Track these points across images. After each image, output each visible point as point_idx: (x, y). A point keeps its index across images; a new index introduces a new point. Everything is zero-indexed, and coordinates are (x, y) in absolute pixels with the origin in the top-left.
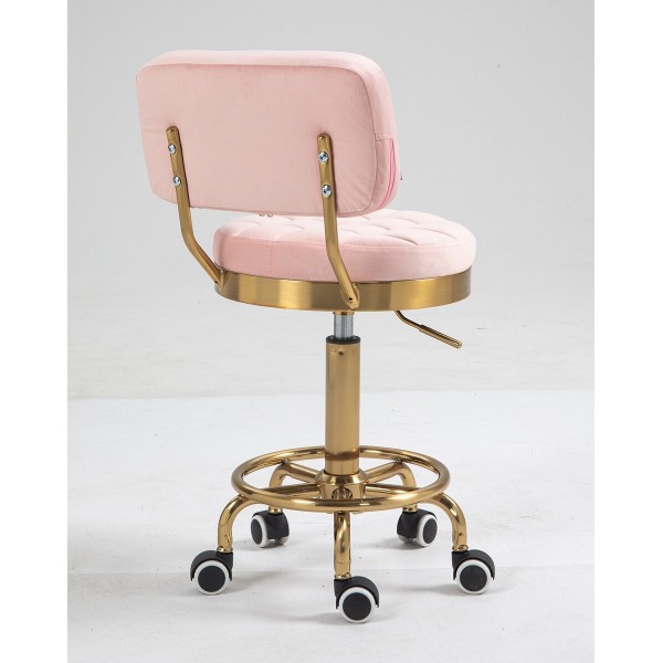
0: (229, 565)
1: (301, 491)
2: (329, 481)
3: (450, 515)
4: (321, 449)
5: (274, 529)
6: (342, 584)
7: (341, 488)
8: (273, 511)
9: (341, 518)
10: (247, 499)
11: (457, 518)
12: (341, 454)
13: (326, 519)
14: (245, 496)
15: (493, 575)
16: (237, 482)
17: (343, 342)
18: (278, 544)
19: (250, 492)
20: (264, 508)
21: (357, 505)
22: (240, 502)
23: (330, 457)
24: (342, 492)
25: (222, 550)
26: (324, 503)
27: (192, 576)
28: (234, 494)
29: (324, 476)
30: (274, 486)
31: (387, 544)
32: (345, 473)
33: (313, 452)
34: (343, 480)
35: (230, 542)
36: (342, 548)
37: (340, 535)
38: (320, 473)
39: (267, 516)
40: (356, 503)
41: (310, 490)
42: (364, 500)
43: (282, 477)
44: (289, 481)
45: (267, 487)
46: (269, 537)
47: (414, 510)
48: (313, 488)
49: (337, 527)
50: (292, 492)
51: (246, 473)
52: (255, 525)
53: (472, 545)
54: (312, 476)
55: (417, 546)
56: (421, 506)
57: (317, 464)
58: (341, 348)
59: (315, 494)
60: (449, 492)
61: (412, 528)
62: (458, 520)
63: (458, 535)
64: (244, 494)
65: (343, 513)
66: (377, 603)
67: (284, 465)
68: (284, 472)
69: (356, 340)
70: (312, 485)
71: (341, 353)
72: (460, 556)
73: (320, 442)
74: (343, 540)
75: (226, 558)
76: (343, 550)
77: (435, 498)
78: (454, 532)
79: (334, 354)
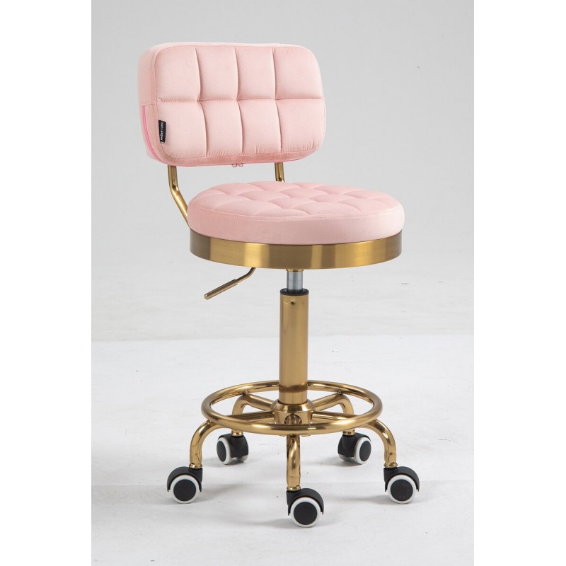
0: (199, 479)
1: (259, 418)
2: (282, 409)
3: (383, 438)
4: (276, 383)
5: (236, 449)
6: (293, 495)
7: (292, 415)
8: (235, 434)
9: (292, 439)
10: (214, 424)
11: (388, 441)
12: (293, 387)
13: (280, 440)
14: (213, 421)
15: (418, 488)
16: (206, 410)
17: (295, 294)
18: (239, 461)
19: (217, 418)
20: (228, 431)
21: (306, 429)
22: (208, 427)
23: (283, 389)
24: (293, 418)
25: (193, 466)
26: (278, 428)
27: (169, 488)
28: (204, 420)
29: (278, 405)
30: (236, 413)
31: (330, 462)
32: (296, 402)
33: (269, 385)
34: (294, 408)
35: (200, 460)
36: (293, 464)
37: (291, 454)
38: (275, 403)
39: (230, 438)
40: (305, 427)
41: (266, 417)
42: (312, 425)
43: (243, 406)
44: (249, 409)
45: (231, 414)
46: (232, 456)
47: (352, 434)
48: (269, 415)
49: (289, 447)
50: (251, 418)
51: (213, 402)
52: (220, 446)
53: (400, 463)
54: (268, 405)
55: (355, 463)
56: (358, 431)
57: (273, 395)
58: (293, 299)
59: (270, 420)
60: (382, 419)
61: (350, 448)
62: (389, 442)
63: (389, 454)
64: (211, 420)
65: (294, 436)
66: (322, 510)
67: (245, 396)
68: (245, 402)
69: (304, 292)
70: (268, 413)
71: (293, 303)
72: (390, 472)
73: (275, 376)
74: (294, 458)
75: (197, 473)
76: (294, 466)
77: (370, 424)
78: (386, 452)
79: (287, 304)
